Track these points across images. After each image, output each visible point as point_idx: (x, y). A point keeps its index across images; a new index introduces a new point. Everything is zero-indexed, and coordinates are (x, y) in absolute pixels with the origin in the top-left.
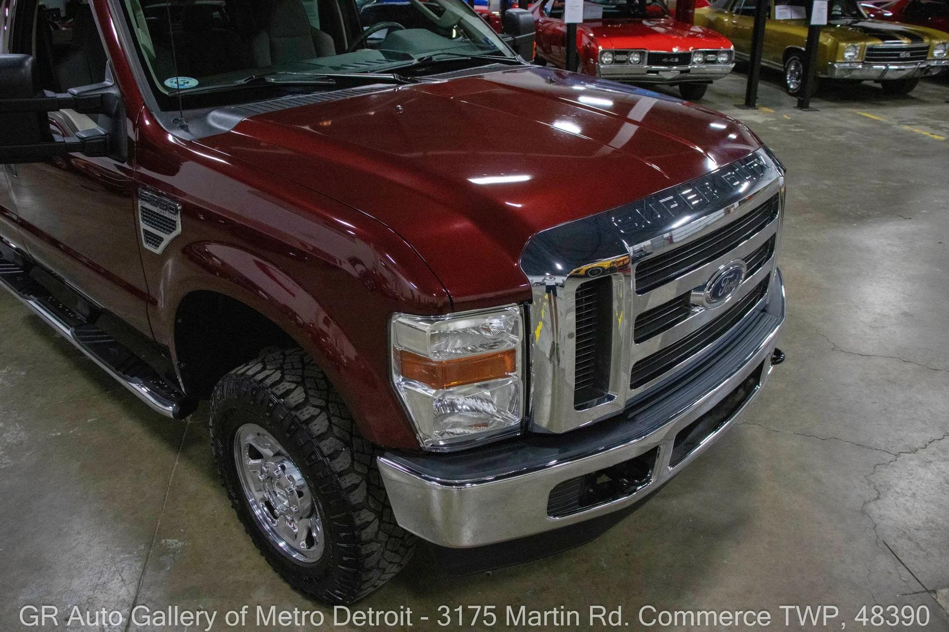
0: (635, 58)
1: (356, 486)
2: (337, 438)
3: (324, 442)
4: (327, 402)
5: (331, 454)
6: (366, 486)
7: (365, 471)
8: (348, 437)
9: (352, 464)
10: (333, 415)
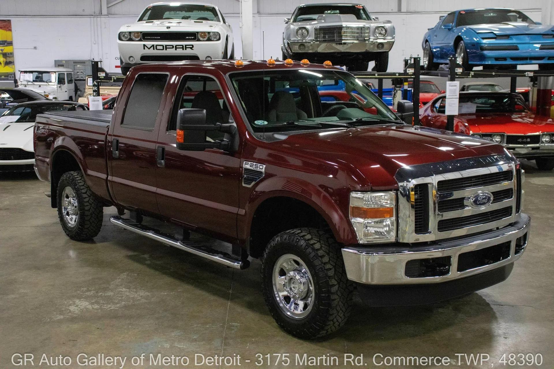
0: (498, 139)
1: (330, 269)
2: (323, 251)
3: (319, 252)
4: (320, 239)
5: (321, 256)
6: (334, 270)
7: (334, 264)
8: (328, 251)
9: (329, 261)
10: (322, 244)
